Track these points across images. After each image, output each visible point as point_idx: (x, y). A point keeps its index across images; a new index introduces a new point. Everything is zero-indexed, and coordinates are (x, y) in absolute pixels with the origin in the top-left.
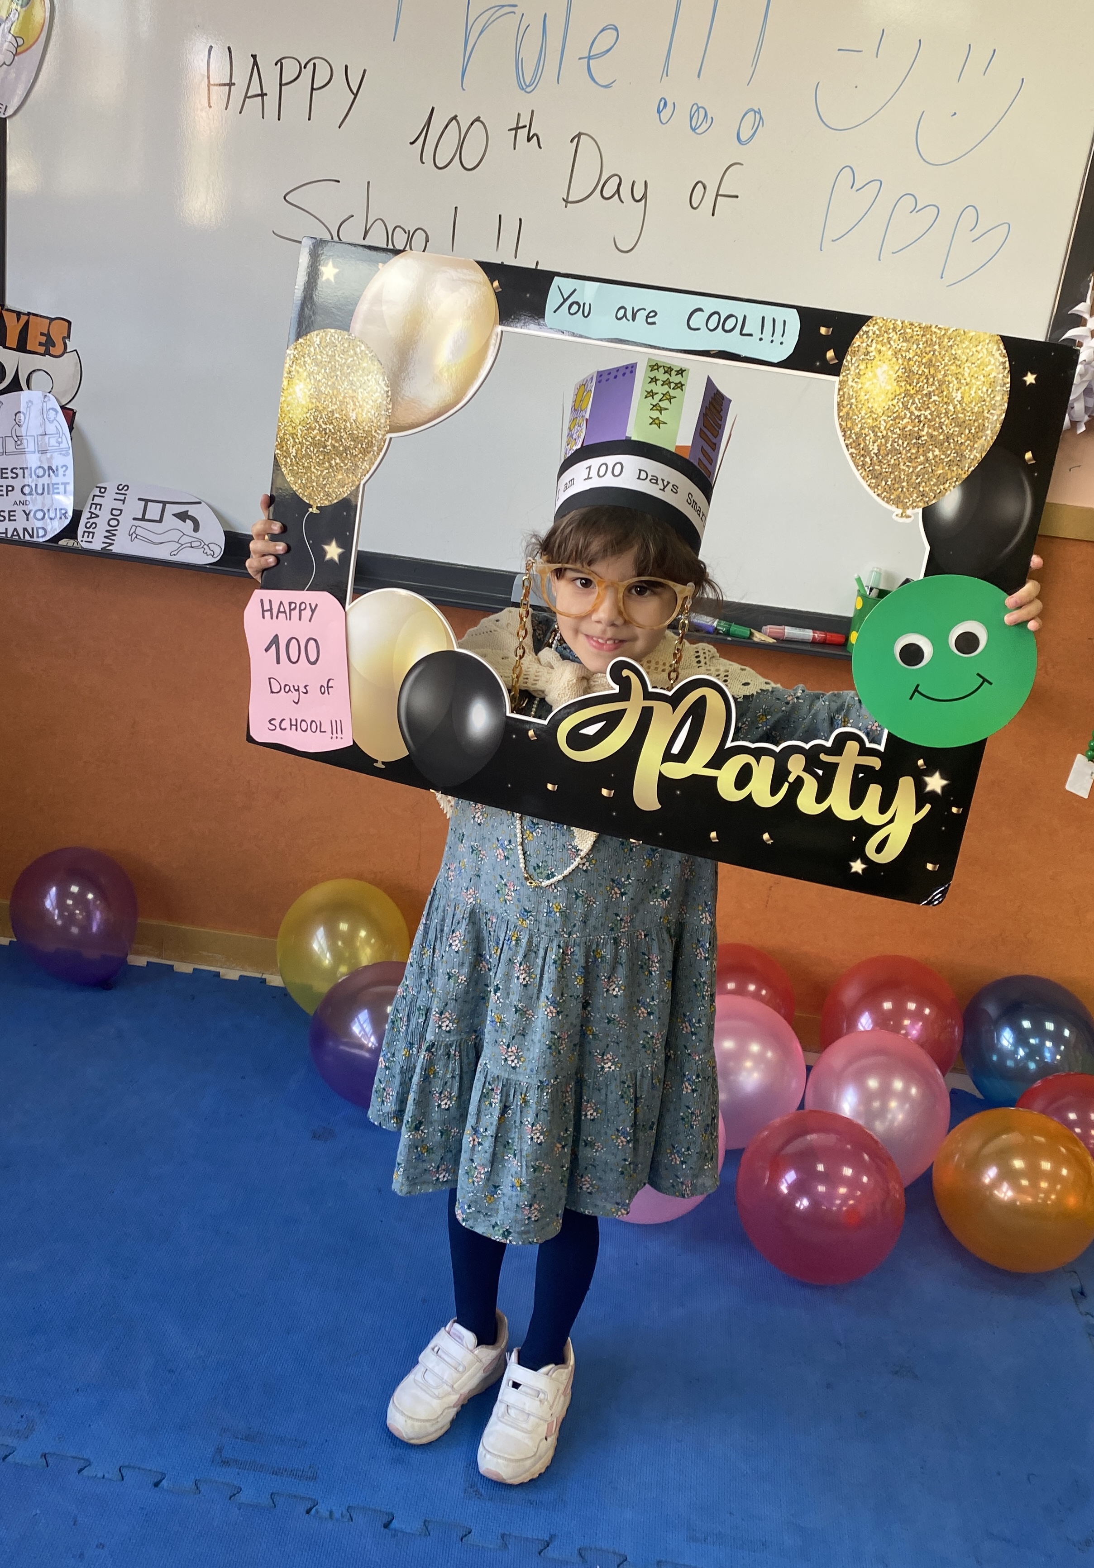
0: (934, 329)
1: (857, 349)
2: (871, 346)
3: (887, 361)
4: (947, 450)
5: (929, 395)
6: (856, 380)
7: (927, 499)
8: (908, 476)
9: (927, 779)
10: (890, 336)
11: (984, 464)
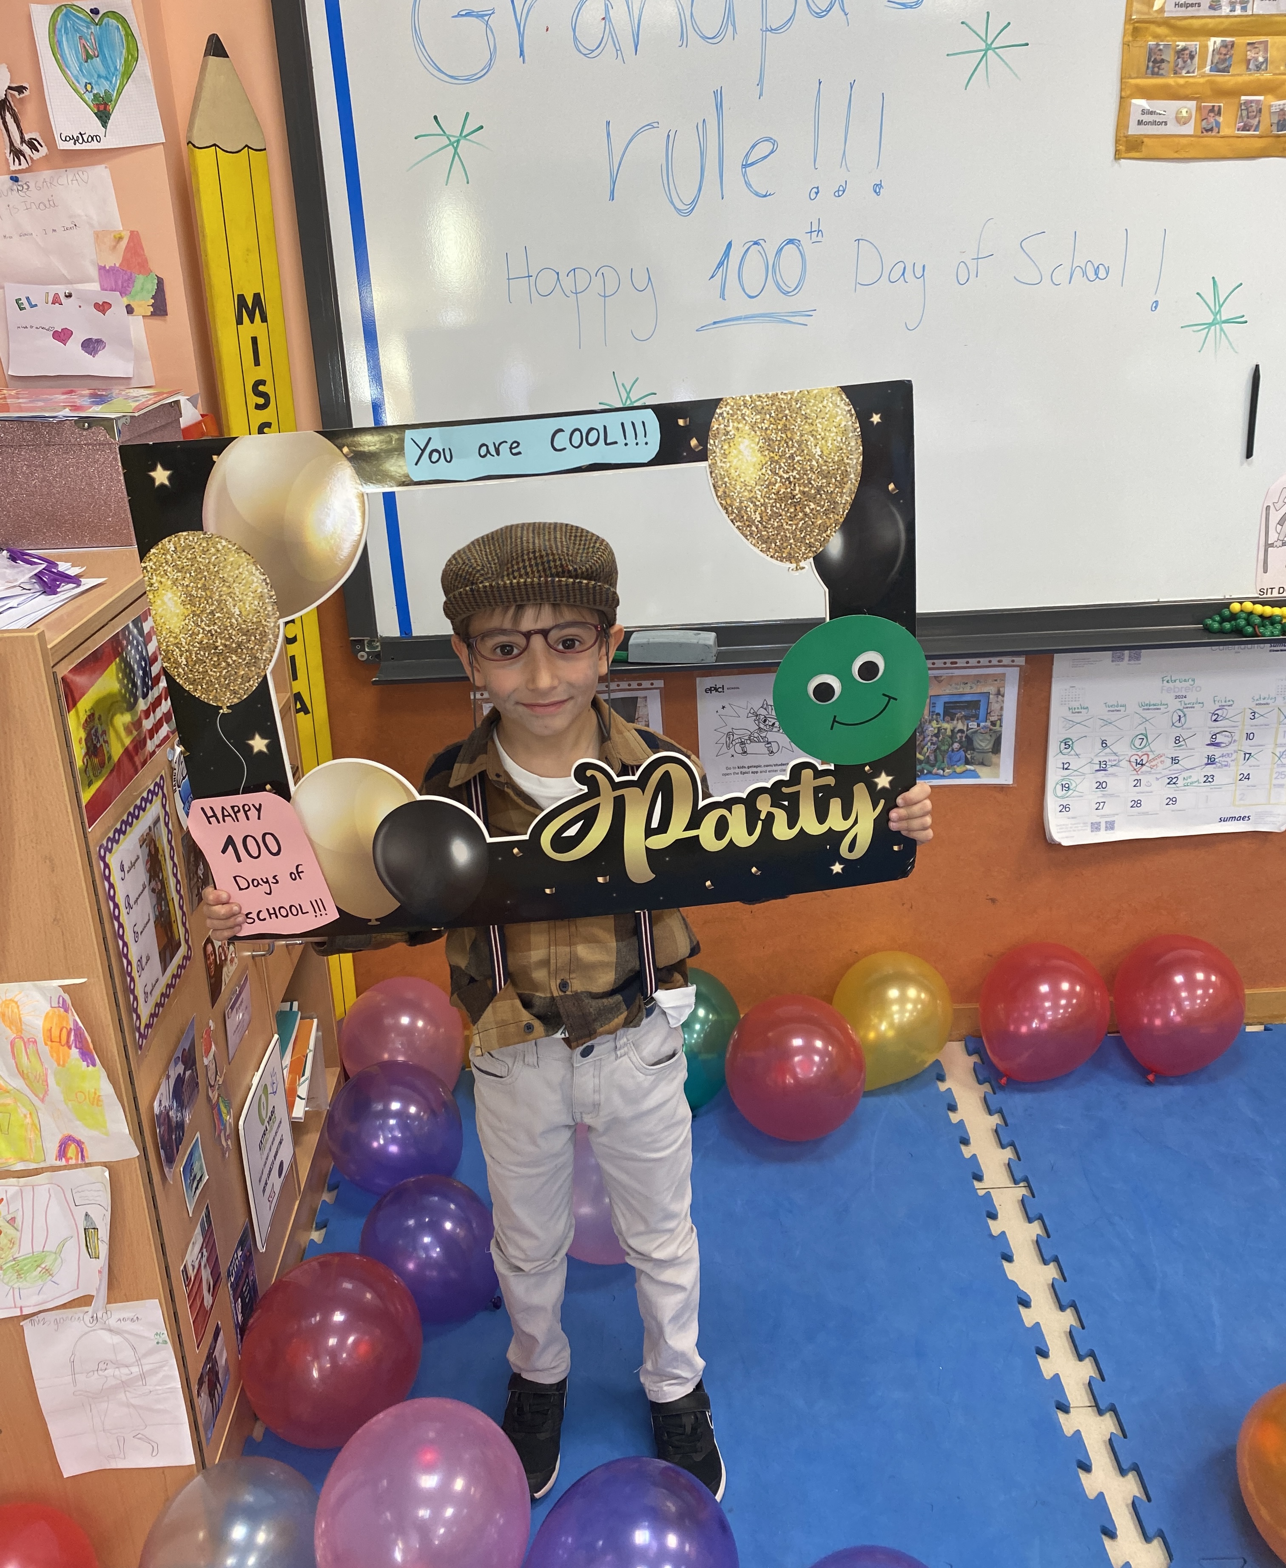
0: (781, 396)
1: (716, 432)
2: (729, 426)
3: (746, 436)
4: (821, 501)
5: (792, 457)
6: (724, 460)
7: (815, 548)
8: (792, 533)
9: (877, 780)
10: (743, 412)
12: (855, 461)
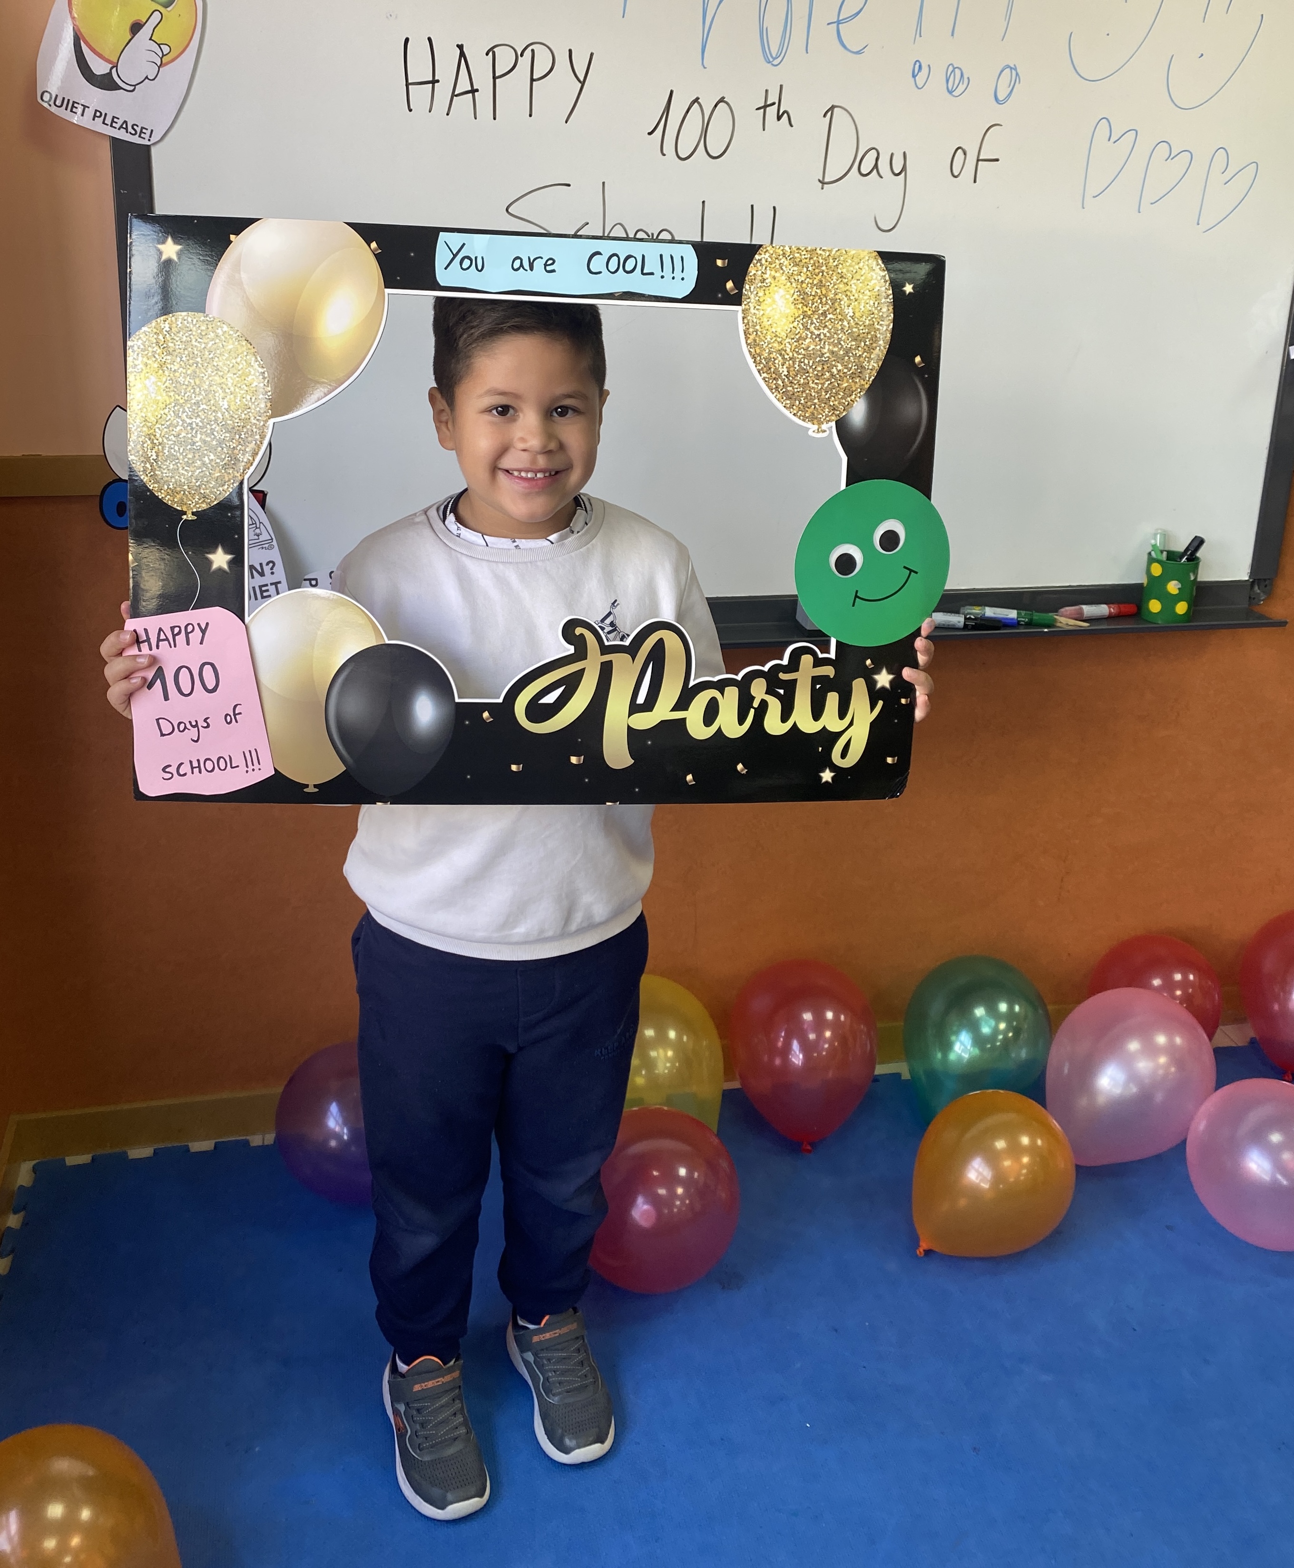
0: (819, 252)
1: (753, 277)
2: (766, 274)
3: (782, 286)
4: (849, 364)
5: (824, 314)
6: (757, 307)
7: (838, 412)
8: (818, 393)
9: (876, 677)
10: (782, 262)
11: (881, 372)
12: (885, 328)
